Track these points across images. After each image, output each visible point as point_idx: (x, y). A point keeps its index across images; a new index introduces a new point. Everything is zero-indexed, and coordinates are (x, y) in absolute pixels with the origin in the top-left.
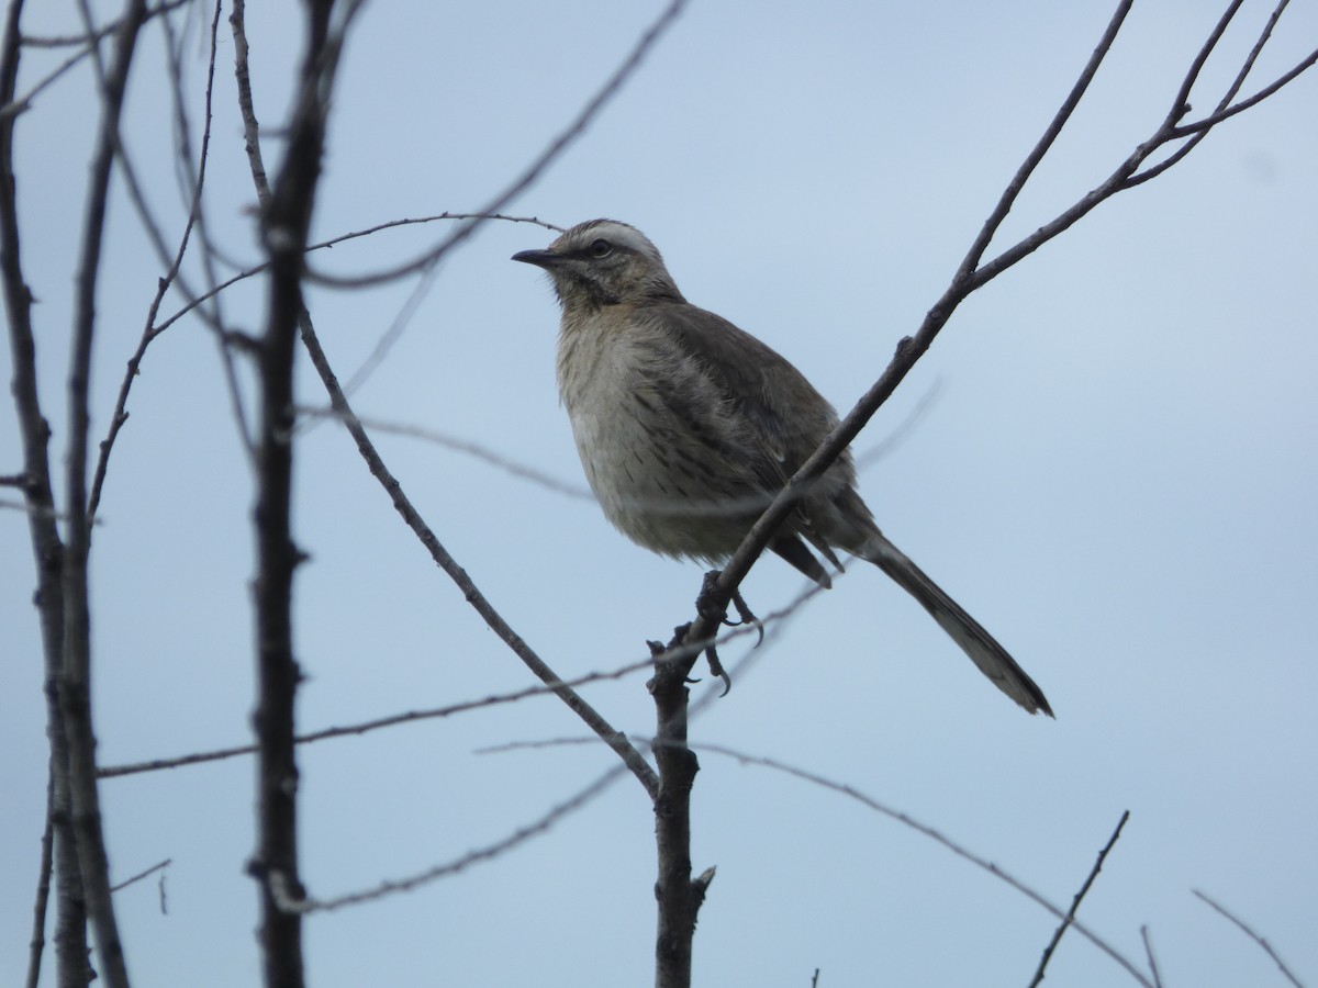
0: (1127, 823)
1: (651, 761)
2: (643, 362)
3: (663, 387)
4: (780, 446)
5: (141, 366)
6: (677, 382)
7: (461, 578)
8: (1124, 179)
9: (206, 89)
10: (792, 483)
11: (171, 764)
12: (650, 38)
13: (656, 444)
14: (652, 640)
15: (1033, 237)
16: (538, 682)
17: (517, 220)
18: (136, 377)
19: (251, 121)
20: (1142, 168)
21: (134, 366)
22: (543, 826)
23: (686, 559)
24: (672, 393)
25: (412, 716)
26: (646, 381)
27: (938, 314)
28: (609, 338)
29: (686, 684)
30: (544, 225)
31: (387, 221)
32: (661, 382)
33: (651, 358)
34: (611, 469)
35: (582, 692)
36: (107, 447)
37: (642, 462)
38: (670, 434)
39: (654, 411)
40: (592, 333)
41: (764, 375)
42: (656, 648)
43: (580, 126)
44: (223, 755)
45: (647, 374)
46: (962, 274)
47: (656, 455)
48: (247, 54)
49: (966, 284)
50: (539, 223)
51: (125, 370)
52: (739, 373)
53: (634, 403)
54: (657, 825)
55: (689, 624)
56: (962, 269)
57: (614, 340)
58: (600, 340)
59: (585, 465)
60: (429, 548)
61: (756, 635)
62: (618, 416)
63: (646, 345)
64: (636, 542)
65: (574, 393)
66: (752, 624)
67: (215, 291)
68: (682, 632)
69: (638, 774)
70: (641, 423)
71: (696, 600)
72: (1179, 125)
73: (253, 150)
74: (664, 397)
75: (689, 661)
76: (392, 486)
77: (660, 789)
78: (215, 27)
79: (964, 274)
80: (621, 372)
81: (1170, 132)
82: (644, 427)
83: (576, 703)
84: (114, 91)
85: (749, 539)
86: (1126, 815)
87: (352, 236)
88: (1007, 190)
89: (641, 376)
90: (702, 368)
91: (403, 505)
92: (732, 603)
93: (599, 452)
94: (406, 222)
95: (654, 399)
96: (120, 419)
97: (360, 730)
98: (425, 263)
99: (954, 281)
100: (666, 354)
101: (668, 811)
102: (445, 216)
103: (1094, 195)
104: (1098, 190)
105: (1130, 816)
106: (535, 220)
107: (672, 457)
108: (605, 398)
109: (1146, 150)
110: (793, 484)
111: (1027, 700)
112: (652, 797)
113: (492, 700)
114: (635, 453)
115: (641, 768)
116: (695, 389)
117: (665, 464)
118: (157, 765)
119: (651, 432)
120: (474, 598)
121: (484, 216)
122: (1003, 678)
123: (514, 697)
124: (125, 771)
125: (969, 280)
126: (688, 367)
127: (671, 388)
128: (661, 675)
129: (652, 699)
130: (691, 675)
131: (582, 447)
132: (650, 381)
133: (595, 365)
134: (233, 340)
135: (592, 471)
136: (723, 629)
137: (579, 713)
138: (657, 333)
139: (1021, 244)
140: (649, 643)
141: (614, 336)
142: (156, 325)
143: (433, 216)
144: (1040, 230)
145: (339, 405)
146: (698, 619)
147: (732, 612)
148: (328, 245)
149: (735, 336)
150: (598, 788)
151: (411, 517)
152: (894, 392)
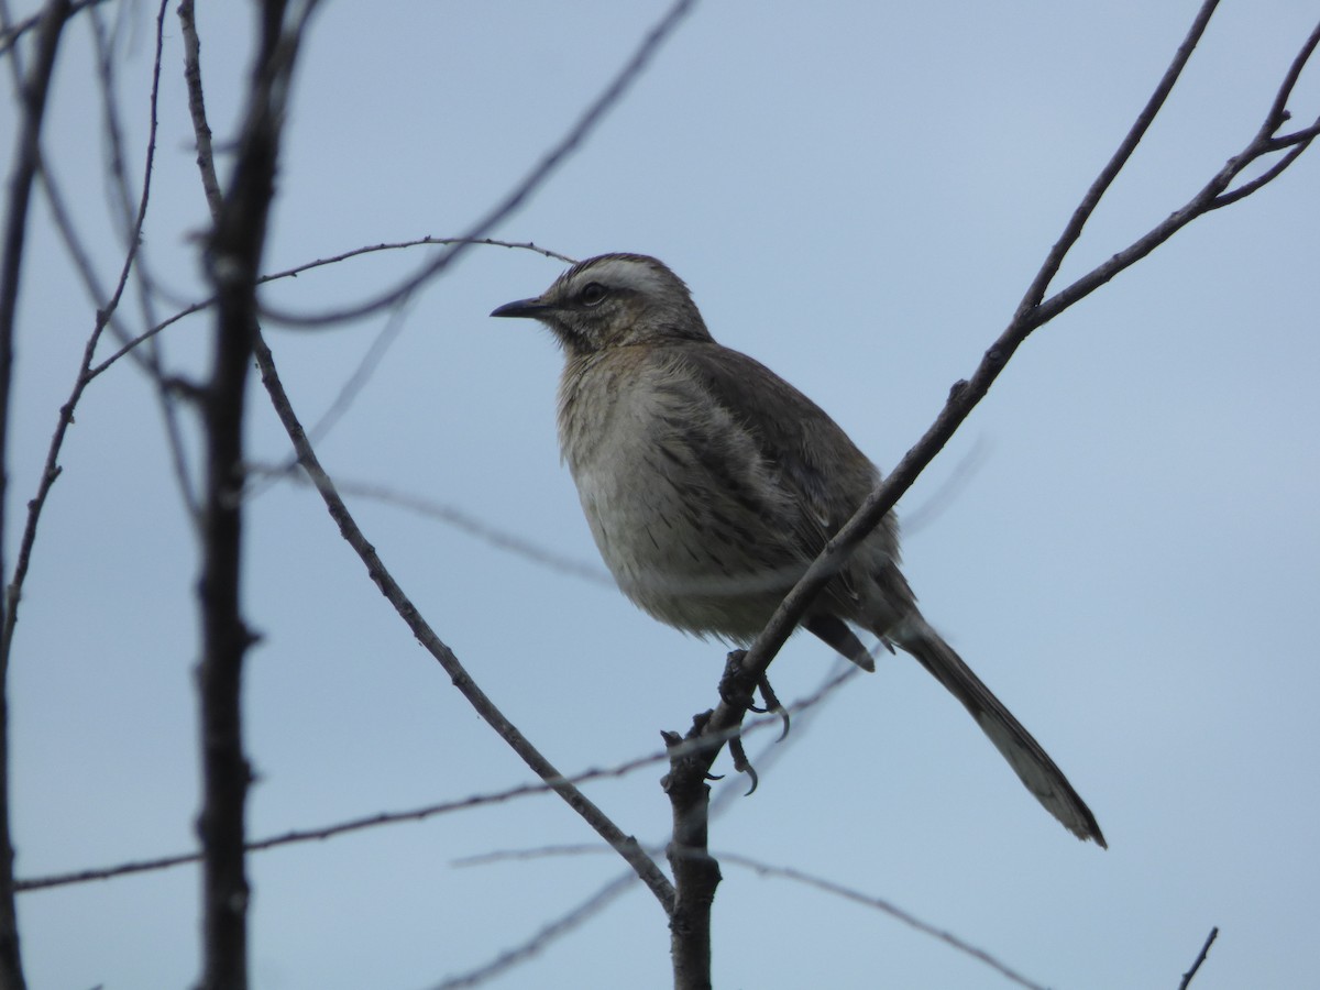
0: (1216, 941)
1: (666, 869)
2: (669, 409)
3: (694, 438)
4: (824, 507)
5: (76, 413)
6: (710, 433)
7: (447, 659)
8: (1213, 198)
9: (151, 92)
10: (828, 549)
11: (104, 874)
12: (656, 37)
13: (687, 505)
14: (667, 731)
15: (1108, 265)
16: (535, 779)
17: (510, 246)
18: (70, 425)
19: (204, 131)
20: (1235, 185)
21: (67, 414)
22: (532, 949)
23: (710, 637)
24: (705, 446)
25: (383, 819)
26: (676, 430)
27: (998, 353)
28: (623, 384)
29: (707, 781)
30: (542, 252)
31: (361, 247)
32: (691, 433)
33: (678, 404)
34: (629, 533)
35: (587, 790)
36: (36, 507)
37: (670, 526)
38: (703, 492)
39: (685, 466)
40: (599, 375)
41: (805, 428)
42: (671, 739)
43: (574, 141)
44: (164, 863)
45: (674, 423)
46: (1025, 308)
47: (687, 517)
48: (198, 51)
49: (1029, 319)
50: (536, 250)
51: (57, 417)
52: (778, 425)
53: (659, 457)
54: (674, 943)
55: (711, 711)
56: (1025, 302)
57: (631, 384)
58: (612, 384)
59: (594, 531)
60: (410, 624)
61: (781, 725)
62: (641, 471)
63: (672, 390)
64: (655, 617)
65: (582, 451)
66: (777, 713)
67: (153, 332)
68: (701, 721)
69: (651, 885)
70: (668, 480)
71: (718, 685)
72: (1277, 135)
73: (205, 163)
74: (696, 450)
75: (710, 755)
76: (367, 553)
77: (676, 902)
78: (161, 20)
79: (1028, 307)
80: (643, 421)
81: (1266, 143)
82: (673, 484)
83: (579, 803)
84: (34, 98)
85: (779, 614)
86: (1215, 933)
87: (320, 263)
88: (1078, 211)
89: (668, 425)
90: (736, 419)
91: (379, 575)
92: (757, 689)
93: (614, 514)
94: (383, 247)
95: (684, 452)
96: (52, 474)
97: (323, 834)
98: (397, 298)
99: (1016, 316)
100: (693, 400)
101: (686, 928)
102: (427, 240)
103: (1177, 217)
104: (1182, 211)
105: (1219, 934)
106: (531, 246)
107: (707, 519)
108: (625, 452)
109: (1238, 165)
110: (830, 551)
111: (1079, 823)
112: (668, 912)
113: (475, 801)
114: (662, 515)
115: (654, 878)
116: (730, 442)
117: (699, 527)
118: (87, 876)
119: (682, 490)
120: (462, 681)
121: (469, 240)
122: (1052, 795)
123: (502, 797)
124: (49, 883)
125: (1034, 314)
126: (721, 416)
127: (703, 440)
128: (678, 771)
129: (666, 799)
130: (713, 771)
131: (591, 508)
132: (680, 432)
133: (609, 416)
134: (173, 387)
135: (603, 539)
136: (749, 715)
137: (583, 814)
138: (682, 377)
139: (1093, 273)
140: (664, 734)
141: (630, 379)
142: (93, 365)
143: (413, 240)
144: (1116, 256)
145: (306, 458)
146: (720, 707)
147: (759, 700)
148: (293, 273)
149: (771, 383)
150: (594, 904)
151: (388, 587)
152: (946, 445)
